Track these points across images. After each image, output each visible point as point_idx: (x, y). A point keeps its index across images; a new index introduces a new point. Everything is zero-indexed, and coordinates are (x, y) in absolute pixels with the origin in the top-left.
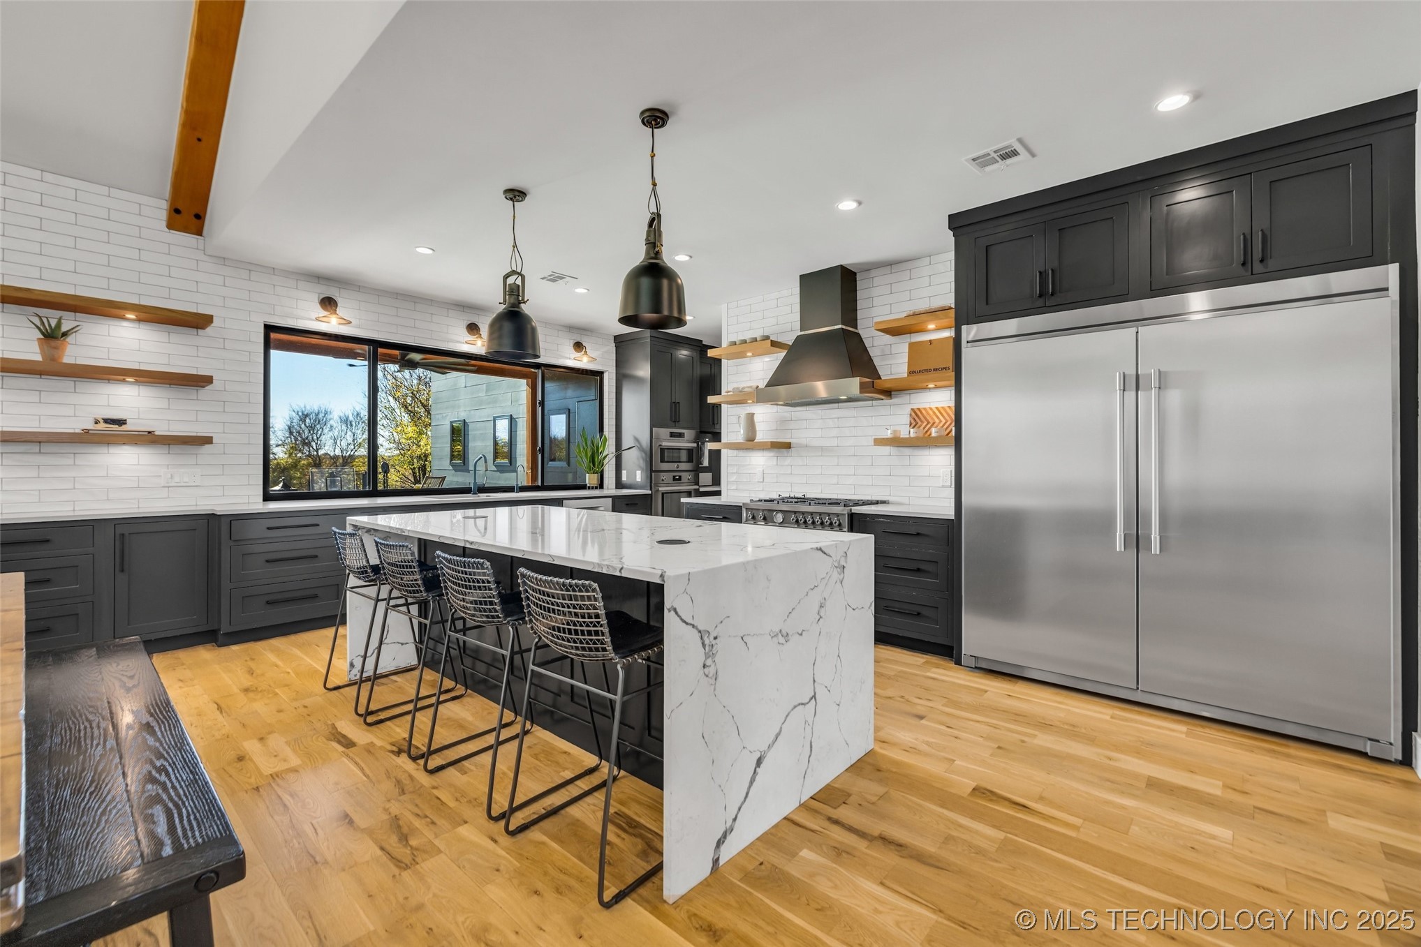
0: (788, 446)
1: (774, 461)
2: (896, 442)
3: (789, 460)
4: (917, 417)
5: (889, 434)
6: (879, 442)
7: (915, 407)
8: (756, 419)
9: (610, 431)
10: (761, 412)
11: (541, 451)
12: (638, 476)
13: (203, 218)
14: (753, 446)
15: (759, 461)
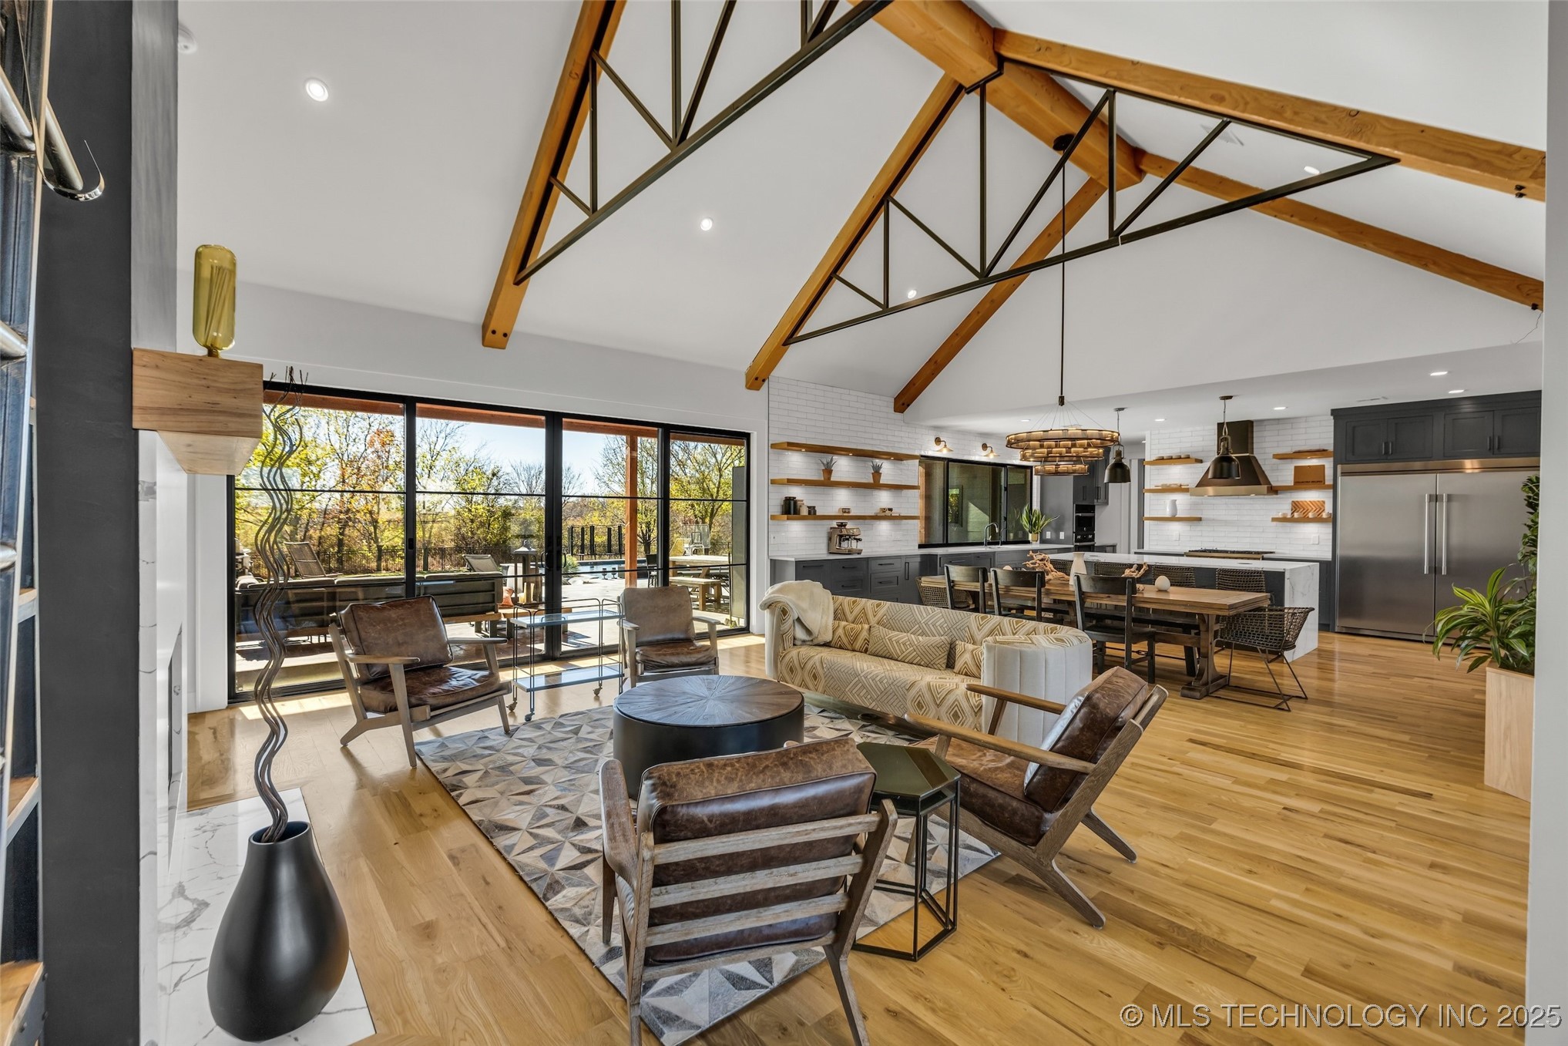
0: (1200, 519)
1: (1188, 528)
2: (1284, 520)
3: (1199, 528)
4: (1296, 506)
5: (1280, 515)
6: (1274, 519)
7: (1295, 500)
8: (1177, 503)
9: (1036, 506)
10: (1181, 499)
11: (1006, 519)
12: (1062, 535)
13: (908, 405)
14: (1173, 519)
15: (1176, 528)
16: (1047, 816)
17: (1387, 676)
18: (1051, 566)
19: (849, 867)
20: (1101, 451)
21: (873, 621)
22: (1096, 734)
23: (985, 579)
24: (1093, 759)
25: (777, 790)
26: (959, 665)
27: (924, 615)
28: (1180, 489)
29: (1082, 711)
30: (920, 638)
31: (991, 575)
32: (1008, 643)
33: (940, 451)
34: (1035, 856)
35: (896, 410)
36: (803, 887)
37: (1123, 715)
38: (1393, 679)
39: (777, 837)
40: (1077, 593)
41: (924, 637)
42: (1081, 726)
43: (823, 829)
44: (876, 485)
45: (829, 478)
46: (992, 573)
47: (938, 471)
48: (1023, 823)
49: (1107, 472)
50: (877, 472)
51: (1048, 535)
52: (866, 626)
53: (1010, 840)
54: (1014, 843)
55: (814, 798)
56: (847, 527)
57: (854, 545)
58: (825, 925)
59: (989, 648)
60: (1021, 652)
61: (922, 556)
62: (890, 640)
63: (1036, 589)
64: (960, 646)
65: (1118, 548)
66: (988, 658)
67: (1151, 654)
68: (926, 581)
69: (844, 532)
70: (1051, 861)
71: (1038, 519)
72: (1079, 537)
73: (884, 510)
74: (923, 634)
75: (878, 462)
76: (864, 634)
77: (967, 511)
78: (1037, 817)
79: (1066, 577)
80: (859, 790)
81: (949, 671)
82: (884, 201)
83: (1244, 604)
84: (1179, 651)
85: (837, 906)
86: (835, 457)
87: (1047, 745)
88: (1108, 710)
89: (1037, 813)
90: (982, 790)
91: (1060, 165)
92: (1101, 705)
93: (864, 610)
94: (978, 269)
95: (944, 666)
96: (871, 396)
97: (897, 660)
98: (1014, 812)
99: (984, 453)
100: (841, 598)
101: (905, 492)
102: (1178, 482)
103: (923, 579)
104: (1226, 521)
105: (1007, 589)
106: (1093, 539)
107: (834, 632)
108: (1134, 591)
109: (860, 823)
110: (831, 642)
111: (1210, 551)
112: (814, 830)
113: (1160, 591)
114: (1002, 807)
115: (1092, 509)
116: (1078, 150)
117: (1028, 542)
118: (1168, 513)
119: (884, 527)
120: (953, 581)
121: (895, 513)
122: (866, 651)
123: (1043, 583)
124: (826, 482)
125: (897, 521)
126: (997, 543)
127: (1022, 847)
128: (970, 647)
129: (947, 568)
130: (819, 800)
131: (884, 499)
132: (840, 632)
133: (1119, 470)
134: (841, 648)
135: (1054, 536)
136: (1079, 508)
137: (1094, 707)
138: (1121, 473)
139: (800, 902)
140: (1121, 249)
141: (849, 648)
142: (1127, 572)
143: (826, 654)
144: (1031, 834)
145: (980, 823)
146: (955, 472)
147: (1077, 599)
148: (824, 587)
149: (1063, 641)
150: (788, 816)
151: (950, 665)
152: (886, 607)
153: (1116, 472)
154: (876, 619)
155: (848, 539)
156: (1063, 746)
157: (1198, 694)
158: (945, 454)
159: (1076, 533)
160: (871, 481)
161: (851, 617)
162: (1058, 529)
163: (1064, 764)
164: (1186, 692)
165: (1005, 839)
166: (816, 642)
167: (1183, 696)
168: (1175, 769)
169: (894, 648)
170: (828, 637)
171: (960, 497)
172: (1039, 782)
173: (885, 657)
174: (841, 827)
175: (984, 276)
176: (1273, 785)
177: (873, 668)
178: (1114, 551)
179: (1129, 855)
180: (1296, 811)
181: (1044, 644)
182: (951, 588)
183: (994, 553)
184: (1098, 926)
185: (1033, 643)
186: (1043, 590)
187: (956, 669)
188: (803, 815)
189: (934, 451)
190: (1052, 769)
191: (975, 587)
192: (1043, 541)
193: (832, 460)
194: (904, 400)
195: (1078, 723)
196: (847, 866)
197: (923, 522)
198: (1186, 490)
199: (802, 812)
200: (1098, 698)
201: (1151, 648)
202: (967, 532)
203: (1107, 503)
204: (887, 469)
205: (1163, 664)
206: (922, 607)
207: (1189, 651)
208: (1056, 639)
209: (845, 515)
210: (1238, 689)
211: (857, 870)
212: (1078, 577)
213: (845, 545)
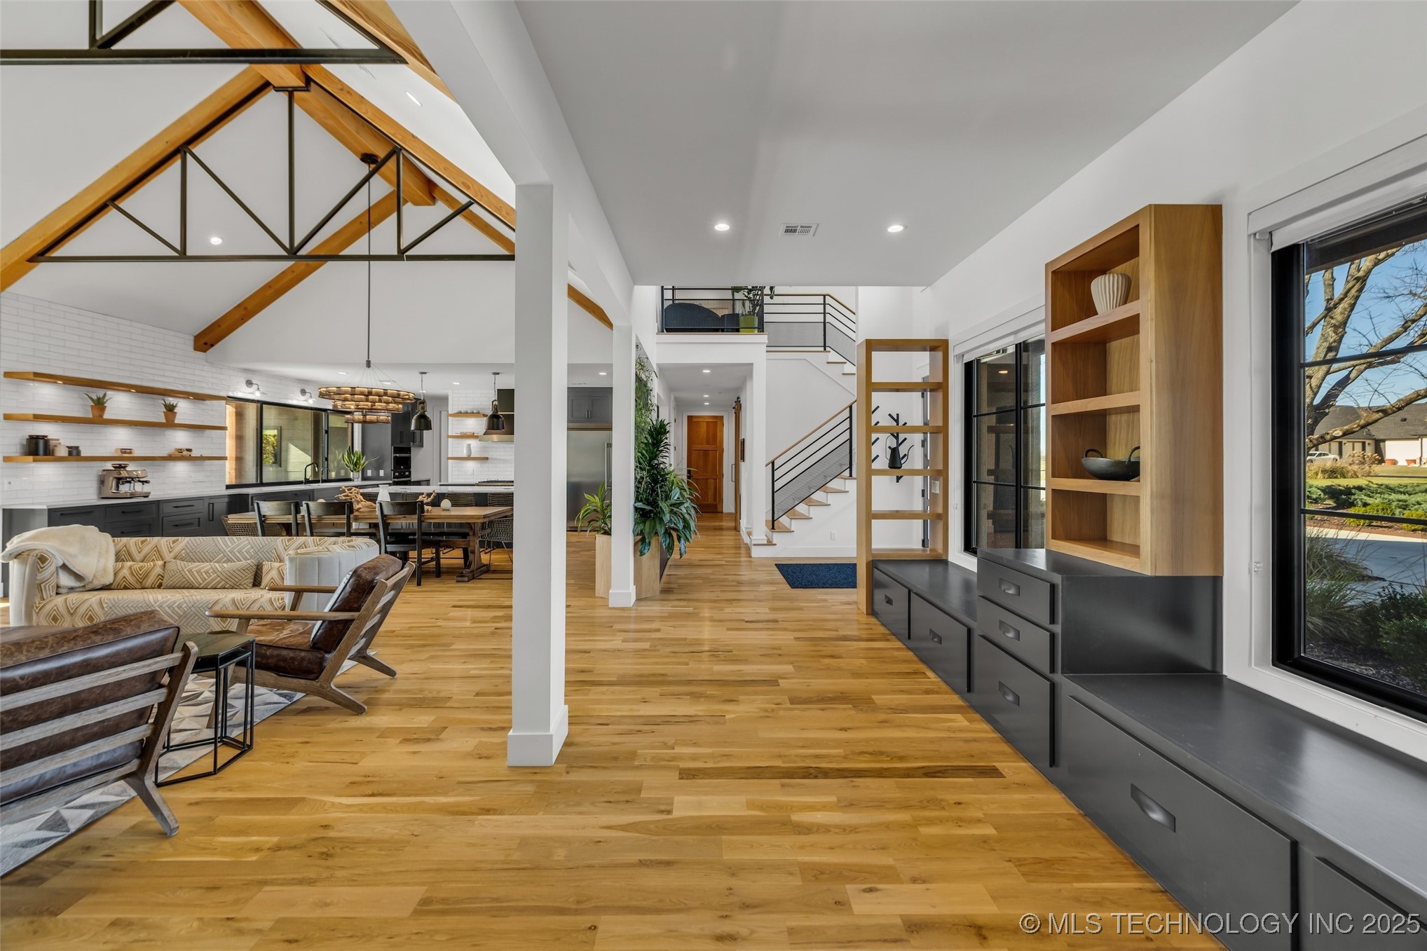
0: (487, 459)
1: (479, 465)
3: (486, 465)
8: (471, 446)
9: (358, 447)
10: (474, 443)
11: (327, 459)
12: (382, 473)
13: (212, 345)
14: (469, 458)
15: (471, 465)
16: (327, 656)
17: (578, 552)
18: (361, 497)
19: (155, 698)
20: (400, 406)
21: (168, 557)
22: (359, 593)
23: (298, 511)
24: (358, 610)
25: (90, 649)
26: (265, 580)
27: (230, 544)
28: (473, 436)
29: (351, 581)
30: (225, 565)
31: (303, 509)
32: (308, 554)
33: (252, 393)
34: (318, 684)
35: (196, 349)
36: (111, 723)
37: (377, 578)
38: (581, 553)
39: (89, 681)
40: (380, 516)
41: (229, 564)
42: (350, 590)
43: (132, 669)
44: (170, 423)
45: (101, 416)
46: (305, 506)
47: (251, 412)
48: (309, 665)
49: (413, 422)
50: (170, 409)
51: (369, 473)
52: (160, 563)
53: (299, 680)
54: (303, 681)
55: (124, 650)
56: (128, 469)
57: (138, 487)
58: (130, 752)
59: (291, 560)
60: (319, 560)
61: (230, 496)
62: (190, 571)
63: (345, 516)
64: (266, 566)
65: (431, 482)
66: (290, 568)
67: (438, 559)
68: (233, 519)
69: (124, 474)
70: (330, 683)
71: (359, 459)
72: (397, 474)
73: (180, 451)
74: (229, 560)
75: (171, 400)
76: (158, 570)
77: (287, 451)
78: (320, 658)
79: (374, 505)
80: (165, 639)
81: (256, 588)
82: (182, 150)
83: (495, 514)
84: (458, 553)
85: (143, 734)
86: (110, 393)
87: (327, 609)
88: (367, 577)
89: (320, 656)
90: (276, 652)
91: (366, 179)
92: (363, 575)
93: (157, 550)
94: (288, 245)
95: (251, 585)
96: (163, 331)
97: (198, 588)
98: (303, 659)
99: (303, 398)
100: (124, 540)
101: (208, 432)
102: (472, 431)
103: (229, 516)
104: (504, 460)
105: (320, 518)
106: (409, 476)
107: (115, 574)
108: (422, 511)
109: (166, 660)
110: (111, 584)
111: (492, 482)
112: (124, 670)
113: (444, 510)
114: (292, 659)
115: (408, 450)
116: (383, 169)
117: (349, 480)
118: (464, 454)
119: (181, 468)
120: (264, 516)
121: (194, 454)
122: (160, 586)
123: (351, 510)
124: (97, 417)
125: (198, 462)
126: (318, 482)
127: (308, 682)
128: (277, 564)
129: (258, 504)
130: (130, 651)
131: (180, 439)
132: (125, 572)
133: (422, 420)
134: (125, 588)
135: (375, 474)
136: (397, 450)
137: (359, 576)
138: (425, 423)
139: (106, 739)
140: (406, 263)
141: (138, 586)
142: (420, 498)
143: (105, 595)
144: (316, 671)
145: (275, 675)
146: (270, 415)
147: (380, 521)
148: (100, 531)
149: (354, 547)
150: (100, 664)
151: (257, 583)
152: (185, 542)
153: (420, 422)
154: (172, 555)
155: (130, 482)
156: (338, 606)
157: (466, 579)
158: (257, 396)
159: (395, 471)
160: (164, 421)
161: (138, 557)
162: (378, 467)
163: (338, 617)
164: (459, 579)
165: (295, 680)
166: (90, 587)
167: (458, 582)
168: (438, 624)
169: (195, 578)
170: (109, 579)
171: (280, 437)
172: (321, 635)
173: (183, 588)
174: (149, 665)
175: (292, 252)
176: (495, 619)
177: (169, 597)
178: (428, 484)
179: (391, 673)
180: (501, 628)
181: (338, 550)
182: (262, 522)
183: (313, 490)
184: (361, 713)
185: (329, 551)
186: (352, 516)
187: (263, 584)
188: (114, 663)
189: (243, 392)
190: (331, 622)
191: (289, 519)
192: (364, 478)
193: (105, 395)
194: (207, 339)
195: (348, 589)
196: (154, 698)
197: (234, 462)
198: (477, 437)
199: (113, 660)
200: (361, 571)
201: (437, 553)
202: (286, 472)
203: (422, 446)
204: (185, 409)
205: (446, 564)
206: (226, 538)
207: (465, 551)
208: (348, 546)
209: (126, 455)
210: (495, 572)
211: (162, 700)
212: (381, 504)
213: (125, 488)
